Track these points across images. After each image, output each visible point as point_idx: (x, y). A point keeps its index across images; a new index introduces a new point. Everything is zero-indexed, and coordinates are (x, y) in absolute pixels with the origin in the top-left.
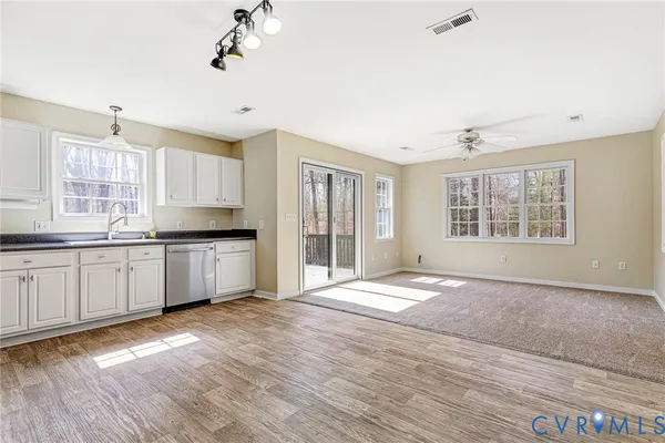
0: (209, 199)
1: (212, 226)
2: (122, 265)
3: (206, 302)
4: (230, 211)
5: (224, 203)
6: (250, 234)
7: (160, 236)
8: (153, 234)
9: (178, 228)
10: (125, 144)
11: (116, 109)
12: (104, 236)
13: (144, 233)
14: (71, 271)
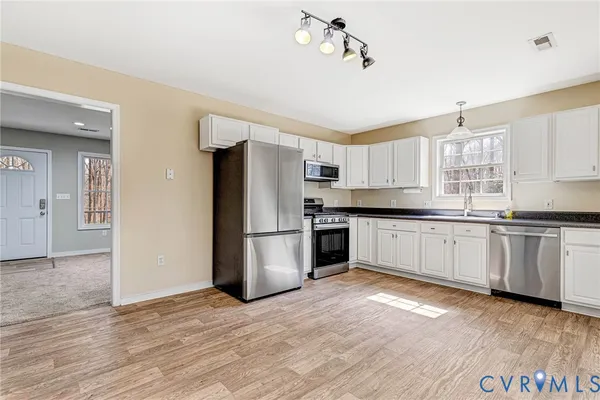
2: (448, 238)
3: (554, 305)
7: (516, 215)
8: (508, 214)
10: (468, 132)
11: (461, 103)
12: (461, 213)
13: (501, 212)
14: (417, 235)
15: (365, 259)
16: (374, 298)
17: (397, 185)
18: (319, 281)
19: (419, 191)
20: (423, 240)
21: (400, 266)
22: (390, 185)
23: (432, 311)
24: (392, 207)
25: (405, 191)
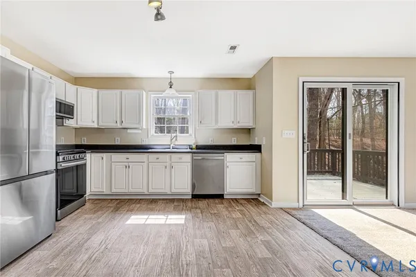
0: (227, 122)
1: (234, 142)
2: (168, 164)
3: (221, 196)
4: (248, 131)
5: (238, 125)
6: (257, 148)
7: (198, 147)
8: (194, 146)
9: (210, 143)
10: (175, 92)
11: (171, 72)
12: (168, 147)
13: (190, 146)
14: (145, 165)
15: (101, 190)
16: (129, 222)
17: (124, 125)
18: (62, 220)
19: (140, 131)
20: (150, 167)
21: (132, 190)
22: (119, 125)
23: (177, 219)
24: (117, 143)
25: (129, 131)
